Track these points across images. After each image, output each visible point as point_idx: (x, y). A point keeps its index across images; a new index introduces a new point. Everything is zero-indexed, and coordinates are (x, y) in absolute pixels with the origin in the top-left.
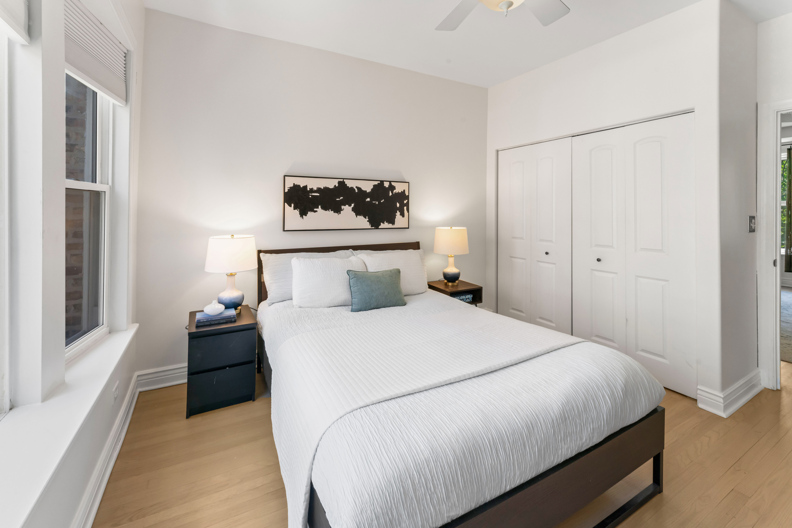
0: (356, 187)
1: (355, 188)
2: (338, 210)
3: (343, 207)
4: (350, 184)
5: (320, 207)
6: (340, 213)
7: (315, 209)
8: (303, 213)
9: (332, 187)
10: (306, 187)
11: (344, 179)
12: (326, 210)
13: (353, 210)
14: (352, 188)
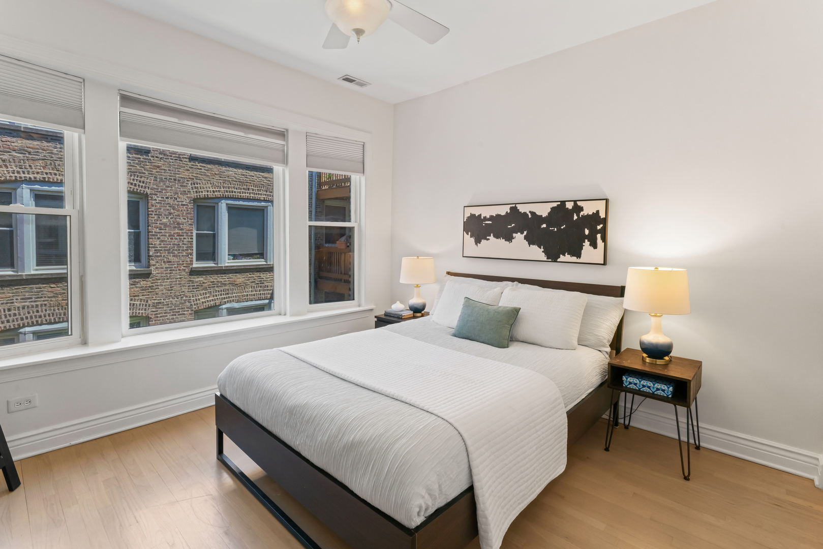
0: (530, 212)
1: (528, 213)
2: (509, 238)
3: (514, 235)
4: (522, 209)
5: (492, 234)
6: (511, 242)
7: (488, 237)
8: (478, 241)
9: (503, 214)
10: (480, 215)
11: (516, 204)
12: (497, 238)
13: (526, 238)
14: (525, 213)
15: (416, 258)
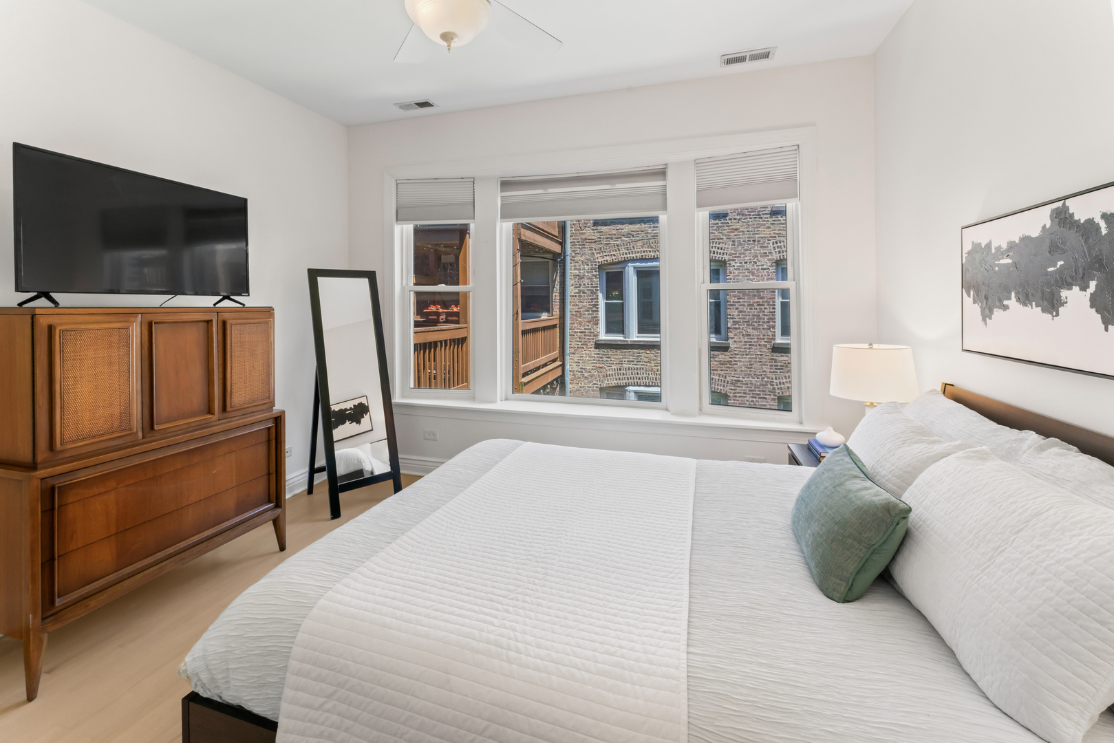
0: (1104, 216)
1: (1098, 220)
2: (1052, 305)
3: (1064, 293)
4: (1082, 210)
5: (1013, 294)
6: (1057, 315)
7: (1006, 302)
8: (987, 314)
9: (1035, 233)
10: (989, 245)
11: (1065, 198)
12: (1025, 304)
13: (1095, 302)
14: (1090, 222)
15: (866, 346)
